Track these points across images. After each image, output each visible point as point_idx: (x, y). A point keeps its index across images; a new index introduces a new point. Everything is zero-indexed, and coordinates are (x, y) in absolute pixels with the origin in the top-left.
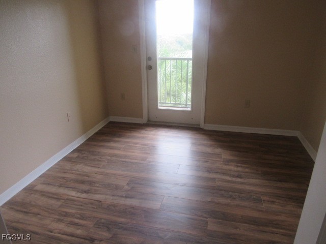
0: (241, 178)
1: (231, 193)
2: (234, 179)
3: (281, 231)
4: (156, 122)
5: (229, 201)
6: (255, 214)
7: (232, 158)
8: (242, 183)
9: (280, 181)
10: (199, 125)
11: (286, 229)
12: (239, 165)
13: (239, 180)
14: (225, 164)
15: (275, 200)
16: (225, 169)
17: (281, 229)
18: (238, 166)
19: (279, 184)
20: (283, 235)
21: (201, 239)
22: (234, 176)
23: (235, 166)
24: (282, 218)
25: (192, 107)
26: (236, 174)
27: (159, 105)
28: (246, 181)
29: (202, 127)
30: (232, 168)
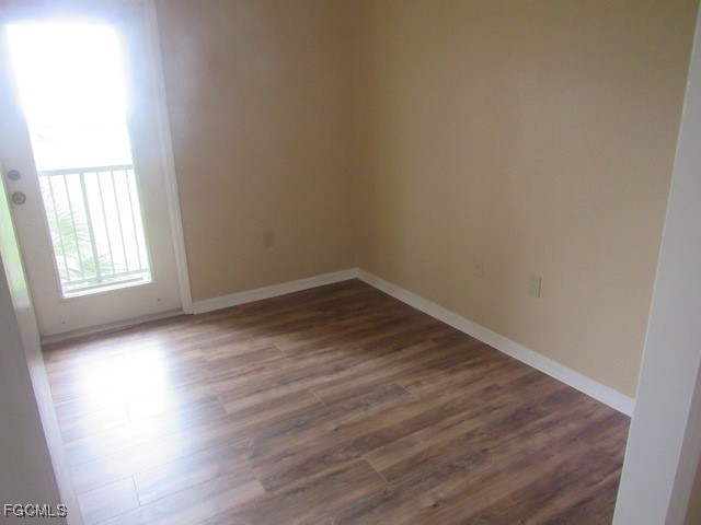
0: (343, 369)
1: (353, 400)
2: (335, 377)
3: (463, 414)
4: (63, 334)
5: (363, 413)
6: (415, 412)
7: (297, 345)
8: (353, 377)
9: (399, 349)
10: (181, 309)
11: (465, 409)
12: (321, 350)
13: (343, 374)
14: (299, 360)
15: (418, 379)
16: (307, 368)
17: (461, 412)
18: (320, 354)
19: (401, 355)
20: (471, 417)
21: (385, 493)
22: (331, 373)
23: (316, 355)
24: (447, 397)
25: (154, 275)
26: (330, 367)
27: (64, 289)
28: (356, 371)
29: (187, 311)
30: (312, 361)
